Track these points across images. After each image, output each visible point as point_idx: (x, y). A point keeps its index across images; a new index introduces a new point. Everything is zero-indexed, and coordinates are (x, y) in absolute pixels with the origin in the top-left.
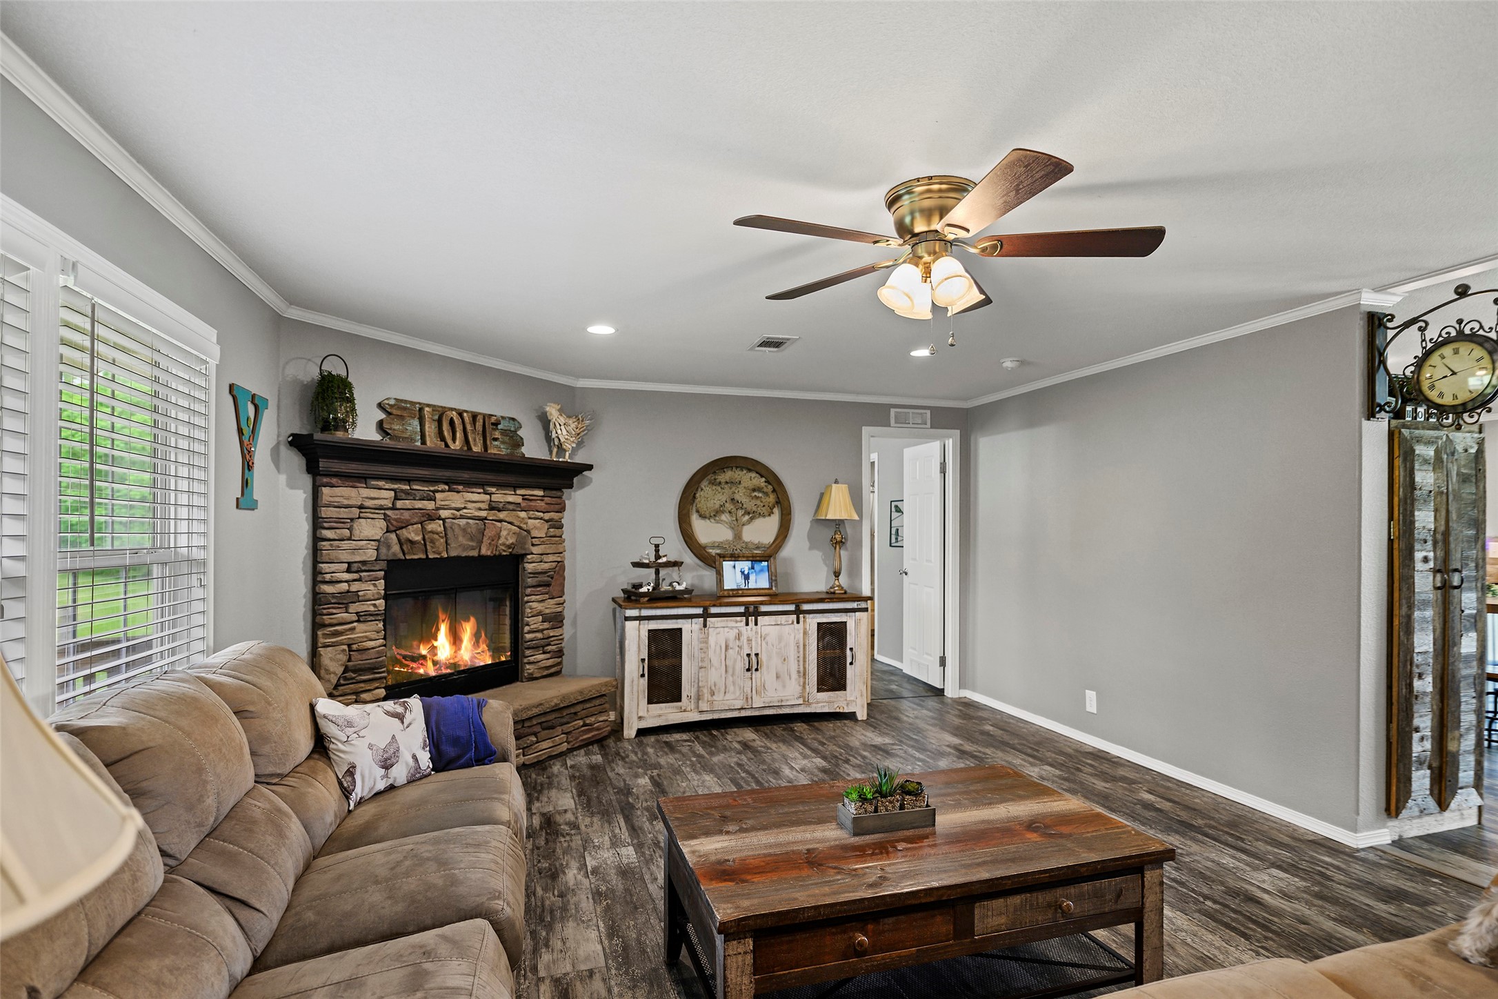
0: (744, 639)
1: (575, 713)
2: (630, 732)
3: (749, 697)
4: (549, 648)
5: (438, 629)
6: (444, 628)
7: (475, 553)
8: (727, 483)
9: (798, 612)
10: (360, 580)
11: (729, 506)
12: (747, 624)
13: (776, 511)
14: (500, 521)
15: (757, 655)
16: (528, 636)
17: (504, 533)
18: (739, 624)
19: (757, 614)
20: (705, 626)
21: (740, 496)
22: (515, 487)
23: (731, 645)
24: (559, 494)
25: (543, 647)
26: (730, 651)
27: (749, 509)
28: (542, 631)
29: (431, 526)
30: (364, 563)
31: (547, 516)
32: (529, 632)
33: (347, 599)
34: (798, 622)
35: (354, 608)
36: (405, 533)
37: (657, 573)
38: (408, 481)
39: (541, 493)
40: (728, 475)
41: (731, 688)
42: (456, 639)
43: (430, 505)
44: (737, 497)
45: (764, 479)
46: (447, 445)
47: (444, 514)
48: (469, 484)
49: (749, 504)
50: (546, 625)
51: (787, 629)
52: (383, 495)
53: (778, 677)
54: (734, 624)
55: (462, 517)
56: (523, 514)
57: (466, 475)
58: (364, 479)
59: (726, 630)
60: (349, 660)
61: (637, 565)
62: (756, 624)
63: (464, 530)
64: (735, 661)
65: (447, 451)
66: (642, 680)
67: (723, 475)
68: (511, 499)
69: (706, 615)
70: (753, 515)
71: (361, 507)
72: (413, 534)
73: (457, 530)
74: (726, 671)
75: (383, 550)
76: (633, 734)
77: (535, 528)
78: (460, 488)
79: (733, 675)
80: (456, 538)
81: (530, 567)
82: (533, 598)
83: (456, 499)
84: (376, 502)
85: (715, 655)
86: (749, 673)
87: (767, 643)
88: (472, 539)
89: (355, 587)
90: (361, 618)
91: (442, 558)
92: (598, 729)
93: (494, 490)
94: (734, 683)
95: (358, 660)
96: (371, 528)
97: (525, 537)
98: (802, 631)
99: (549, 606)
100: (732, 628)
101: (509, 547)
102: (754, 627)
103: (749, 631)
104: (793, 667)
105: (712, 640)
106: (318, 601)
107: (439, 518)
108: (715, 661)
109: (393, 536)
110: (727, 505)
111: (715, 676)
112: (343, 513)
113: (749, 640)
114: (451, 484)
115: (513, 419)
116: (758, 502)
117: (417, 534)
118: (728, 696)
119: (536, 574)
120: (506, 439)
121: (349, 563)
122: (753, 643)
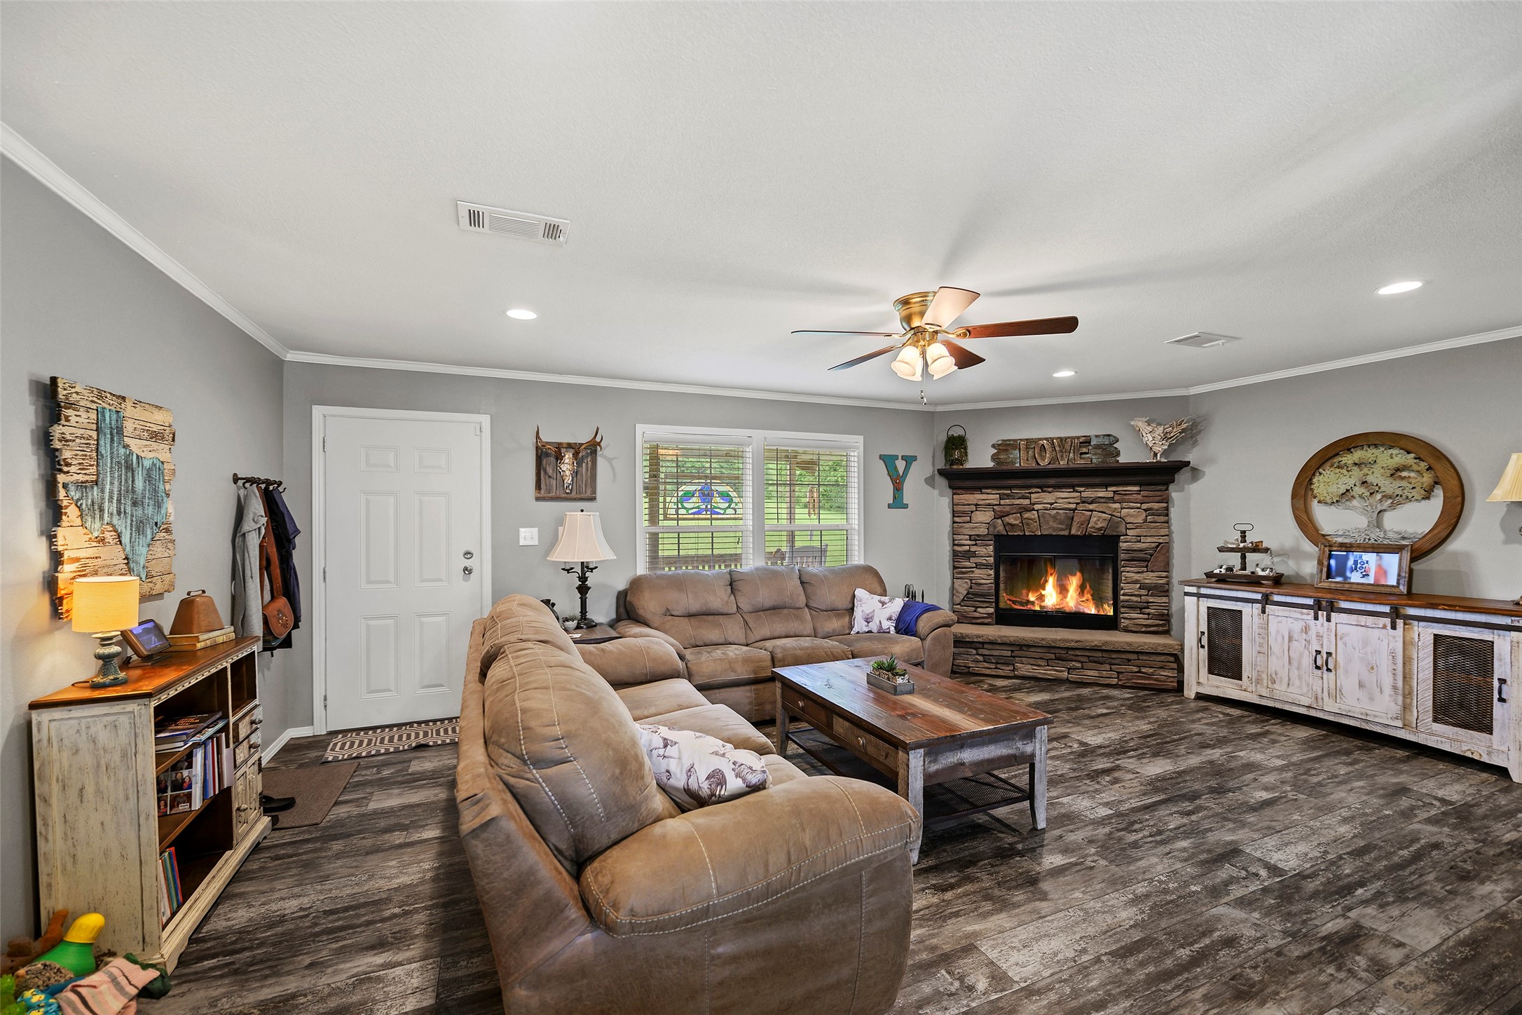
0: (1313, 633)
1: (1129, 660)
2: (1190, 691)
3: (1320, 697)
4: (1147, 611)
5: (1046, 581)
6: (1051, 581)
7: (1066, 533)
8: (1356, 464)
9: (1395, 614)
10: (976, 545)
11: (1359, 490)
12: (1316, 618)
13: (1439, 493)
14: (1092, 511)
15: (1329, 654)
16: (1122, 598)
17: (1093, 519)
18: (1305, 617)
19: (1332, 608)
20: (1263, 612)
21: (1376, 477)
22: (1106, 486)
23: (1296, 637)
24: (1163, 488)
25: (1141, 609)
26: (1295, 643)
27: (1389, 491)
28: (1140, 596)
29: (1026, 515)
30: (978, 535)
31: (1145, 506)
32: (1124, 595)
33: (969, 555)
34: (1394, 627)
35: (972, 560)
36: (1007, 519)
37: (1243, 558)
38: (1010, 488)
39: (1137, 488)
40: (1357, 455)
41: (1297, 682)
42: (1063, 590)
43: (1027, 502)
44: (1370, 479)
45: (1412, 455)
46: (1038, 464)
47: (1036, 507)
48: (1058, 487)
49: (1389, 486)
50: (1143, 592)
51: (1376, 633)
52: (992, 497)
53: (1361, 685)
54: (1299, 616)
55: (1054, 509)
56: (1117, 505)
57: (1052, 481)
58: (979, 489)
59: (1290, 620)
60: (971, 588)
61: (1221, 550)
62: (1329, 620)
63: (1054, 517)
64: (1301, 655)
65: (1038, 467)
66: (1201, 650)
67: (1349, 456)
68: (1101, 494)
69: (1266, 600)
70: (1396, 500)
71: (976, 505)
72: (1011, 520)
73: (1047, 516)
74: (1290, 663)
75: (991, 529)
76: (1193, 696)
77: (1128, 515)
78: (1050, 489)
79: (1298, 668)
80: (1048, 522)
81: (1123, 545)
82: (1128, 569)
83: (1048, 497)
84: (987, 502)
85: (1277, 645)
86: (1319, 672)
87: (1345, 644)
88: (1061, 523)
89: (973, 549)
90: (978, 566)
91: (1036, 535)
92: (1156, 680)
93: (1082, 489)
94: (1300, 678)
95: (976, 589)
96: (984, 517)
97: (1118, 522)
98: (1401, 639)
99: (1150, 578)
100: (1297, 619)
101: (1100, 529)
102: (1326, 623)
103: (1320, 625)
104: (1387, 681)
105: (1273, 627)
106: (955, 555)
107: (1033, 510)
108: (1276, 648)
109: (999, 521)
110: (1356, 488)
111: (1277, 664)
112: (966, 508)
113: (1319, 636)
114: (1043, 488)
115: (1109, 435)
116: (1404, 483)
117: (1015, 519)
118: (1291, 689)
119: (1128, 551)
120: (1099, 451)
121: (970, 536)
122: (1325, 641)
